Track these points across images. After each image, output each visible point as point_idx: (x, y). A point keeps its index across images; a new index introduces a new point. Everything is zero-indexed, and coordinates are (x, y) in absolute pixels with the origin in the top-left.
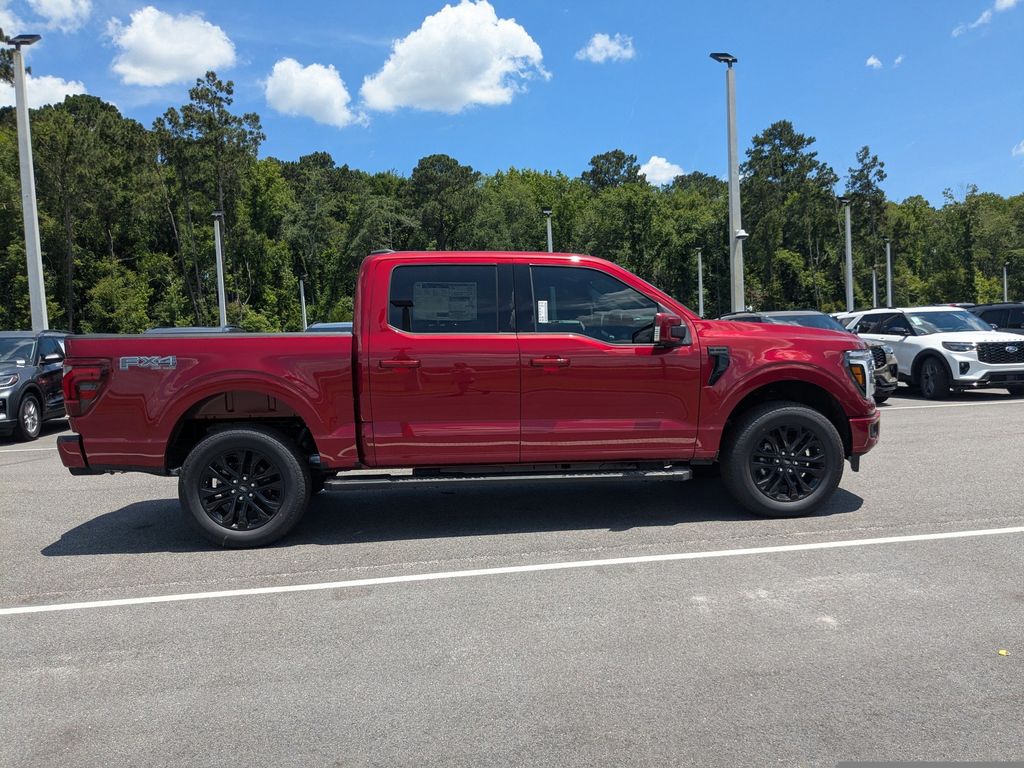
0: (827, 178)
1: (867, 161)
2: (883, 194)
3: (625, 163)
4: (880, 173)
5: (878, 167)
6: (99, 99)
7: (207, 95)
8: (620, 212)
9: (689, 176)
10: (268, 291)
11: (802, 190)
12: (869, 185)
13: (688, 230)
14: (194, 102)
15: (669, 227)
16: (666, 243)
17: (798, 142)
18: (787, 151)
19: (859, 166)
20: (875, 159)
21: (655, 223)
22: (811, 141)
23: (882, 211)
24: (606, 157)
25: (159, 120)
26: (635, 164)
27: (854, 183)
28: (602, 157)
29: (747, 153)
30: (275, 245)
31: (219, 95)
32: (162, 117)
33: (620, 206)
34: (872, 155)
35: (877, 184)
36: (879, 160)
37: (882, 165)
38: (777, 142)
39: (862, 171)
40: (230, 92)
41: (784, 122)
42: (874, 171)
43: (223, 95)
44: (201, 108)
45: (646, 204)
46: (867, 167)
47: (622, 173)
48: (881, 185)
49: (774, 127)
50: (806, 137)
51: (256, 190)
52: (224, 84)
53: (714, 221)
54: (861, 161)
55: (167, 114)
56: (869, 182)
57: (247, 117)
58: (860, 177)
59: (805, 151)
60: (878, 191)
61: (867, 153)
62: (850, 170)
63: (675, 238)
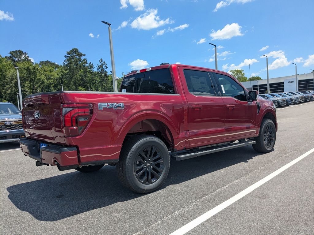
0: (91, 66)
1: (102, 63)
2: (107, 73)
3: (23, 55)
4: (106, 66)
5: (105, 65)
8: (25, 71)
9: (45, 62)
11: (85, 69)
12: (103, 70)
13: (50, 79)
15: (43, 77)
16: (43, 82)
17: (80, 55)
18: (77, 57)
19: (100, 64)
20: (104, 62)
21: (38, 76)
22: (84, 55)
23: (107, 77)
24: (16, 52)
26: (27, 56)
27: (99, 69)
28: (14, 52)
29: (65, 56)
33: (25, 69)
34: (103, 61)
35: (105, 69)
36: (105, 63)
37: (106, 64)
38: (74, 54)
39: (101, 65)
41: (76, 48)
42: (104, 66)
45: (34, 69)
46: (102, 65)
47: (22, 58)
48: (106, 70)
49: (73, 50)
50: (83, 54)
53: (58, 77)
54: (100, 62)
56: (103, 69)
58: (100, 67)
59: (83, 58)
60: (106, 72)
61: (102, 61)
62: (98, 65)
63: (46, 81)
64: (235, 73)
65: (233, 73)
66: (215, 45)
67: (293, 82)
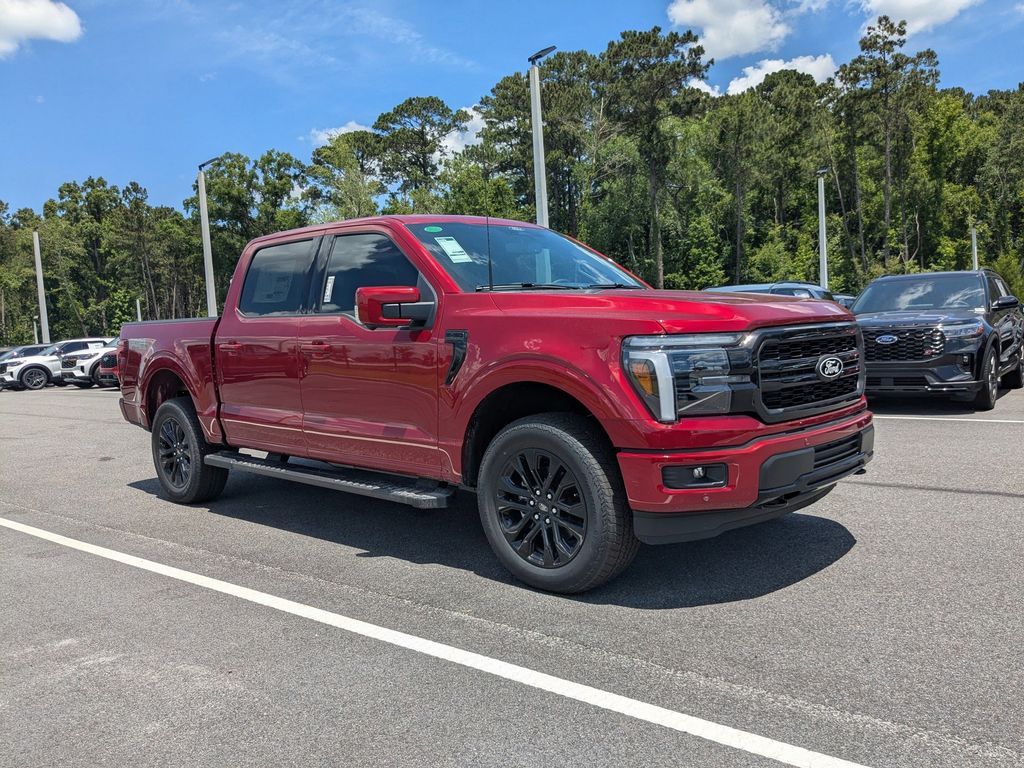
6: (795, 71)
7: (876, 42)
10: (943, 242)
14: (863, 54)
25: (830, 79)
30: (963, 190)
31: (891, 38)
32: (833, 76)
40: (902, 33)
43: (895, 37)
44: (871, 57)
51: (934, 134)
52: (896, 26)
55: (838, 73)
57: (920, 56)
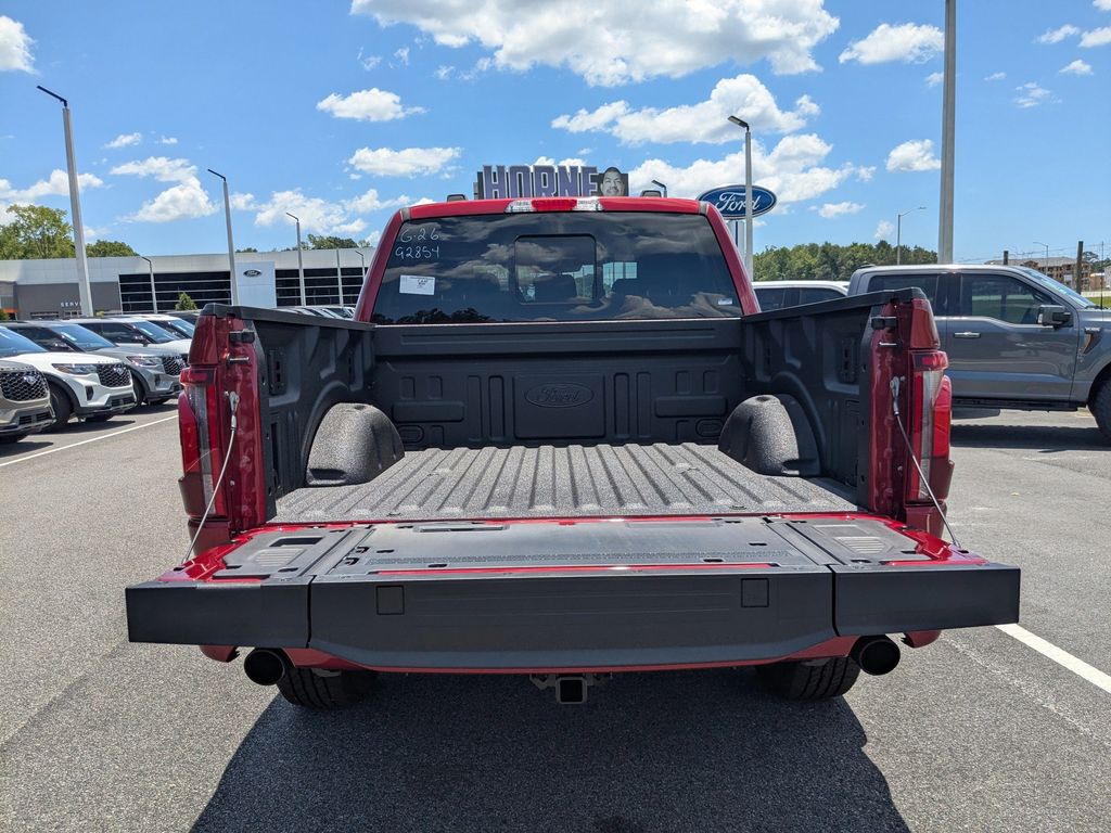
64: (29, 217)
65: (23, 216)
66: (62, 100)
67: (259, 273)
